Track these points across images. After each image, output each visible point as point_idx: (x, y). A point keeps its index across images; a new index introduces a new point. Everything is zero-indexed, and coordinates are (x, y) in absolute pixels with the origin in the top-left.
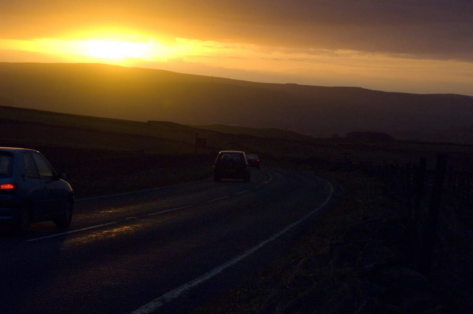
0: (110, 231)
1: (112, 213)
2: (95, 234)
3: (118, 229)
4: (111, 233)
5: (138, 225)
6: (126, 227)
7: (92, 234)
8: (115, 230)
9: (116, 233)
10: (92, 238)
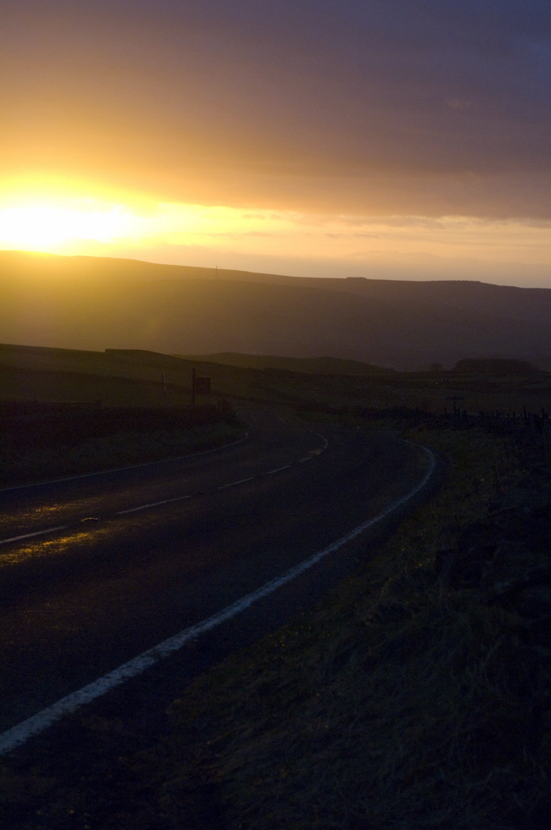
0: (55, 542)
1: (56, 512)
2: (31, 548)
3: (69, 539)
4: (58, 545)
5: (103, 531)
6: (82, 535)
7: (25, 548)
8: (64, 540)
9: (67, 544)
10: (25, 554)
